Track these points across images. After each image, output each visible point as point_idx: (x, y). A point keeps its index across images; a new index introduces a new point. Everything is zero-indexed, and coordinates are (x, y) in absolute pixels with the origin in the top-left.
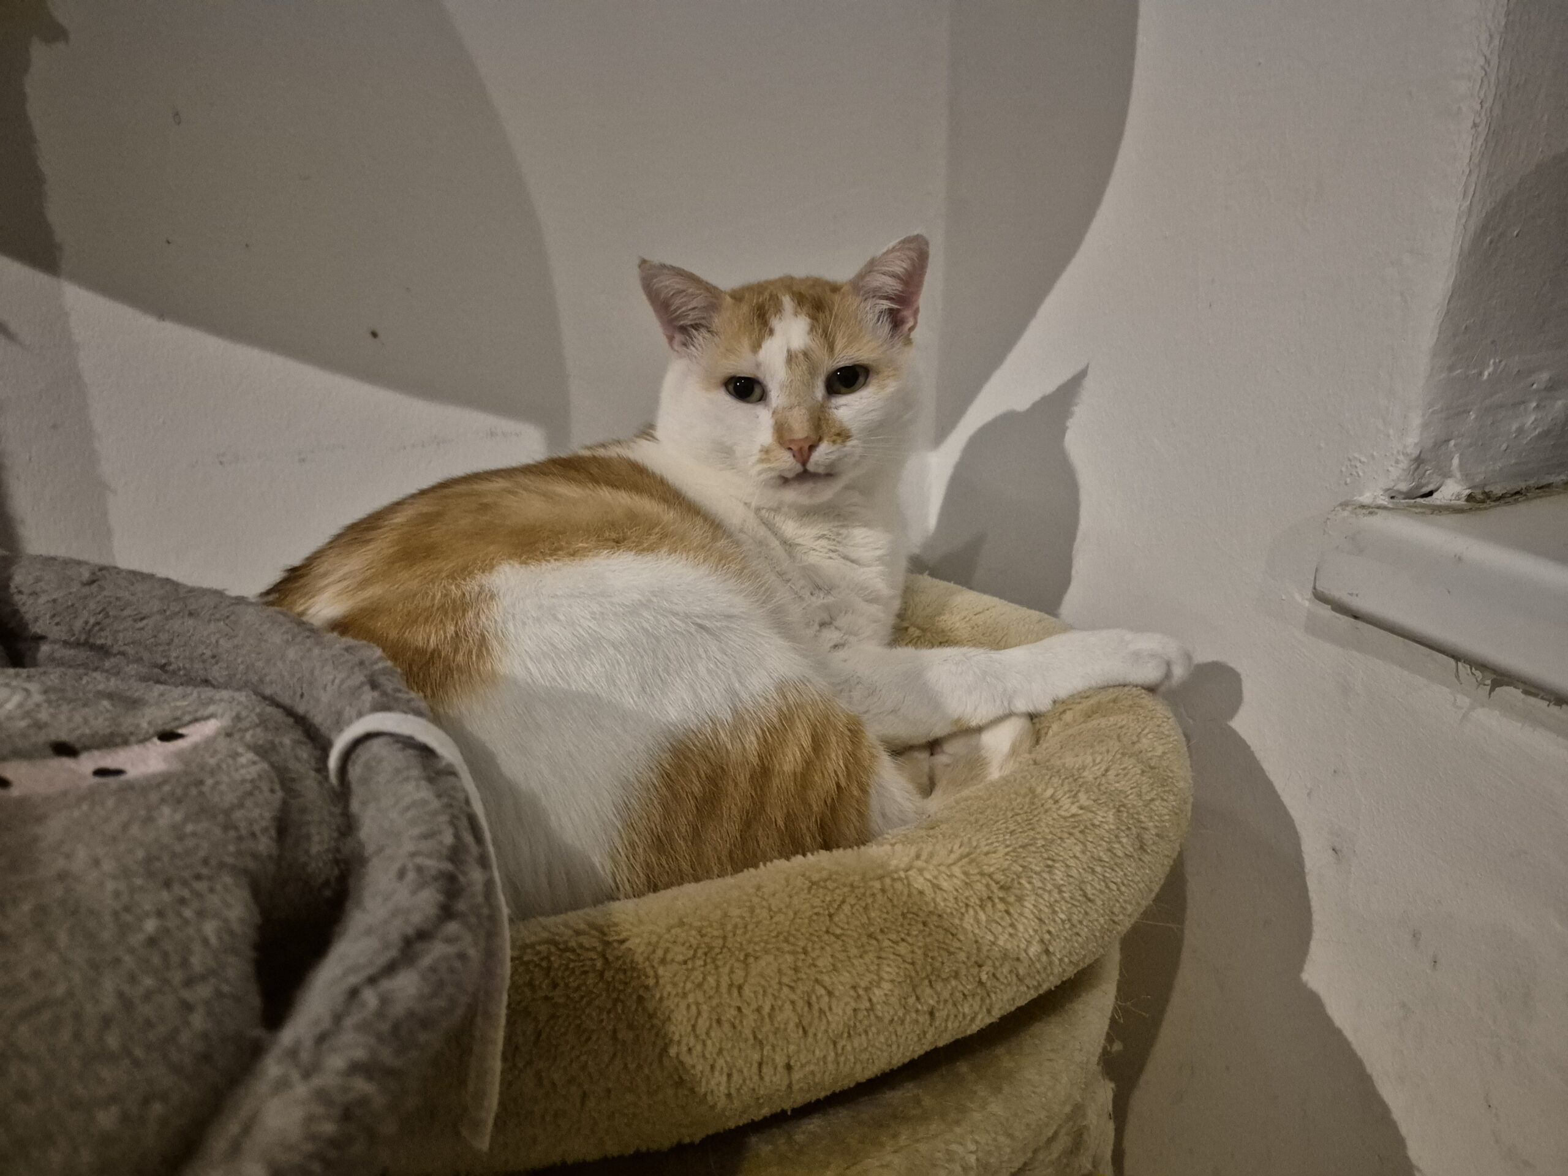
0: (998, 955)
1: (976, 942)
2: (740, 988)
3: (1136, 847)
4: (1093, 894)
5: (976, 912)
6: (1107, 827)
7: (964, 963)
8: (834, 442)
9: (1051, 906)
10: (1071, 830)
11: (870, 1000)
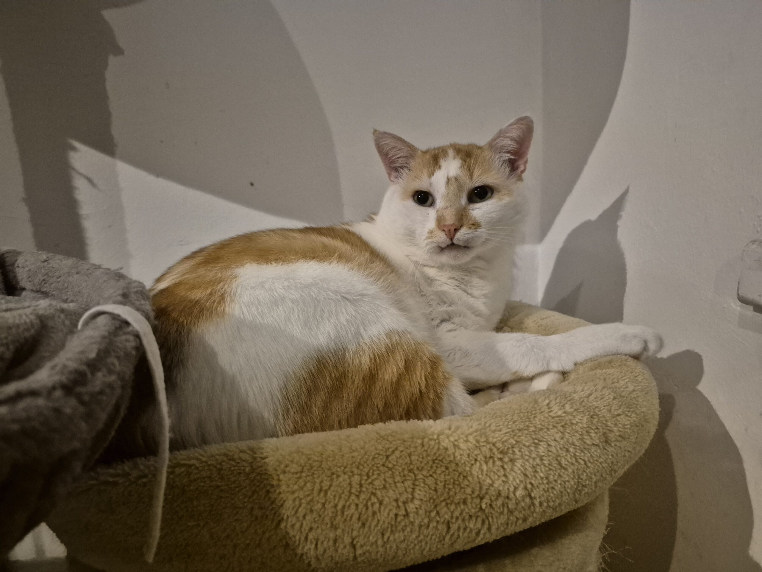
0: (494, 493)
1: (480, 483)
2: (326, 492)
3: (602, 440)
4: (566, 465)
5: (481, 465)
6: (581, 425)
7: (470, 495)
8: (470, 228)
9: (533, 467)
10: (555, 425)
11: (406, 510)
